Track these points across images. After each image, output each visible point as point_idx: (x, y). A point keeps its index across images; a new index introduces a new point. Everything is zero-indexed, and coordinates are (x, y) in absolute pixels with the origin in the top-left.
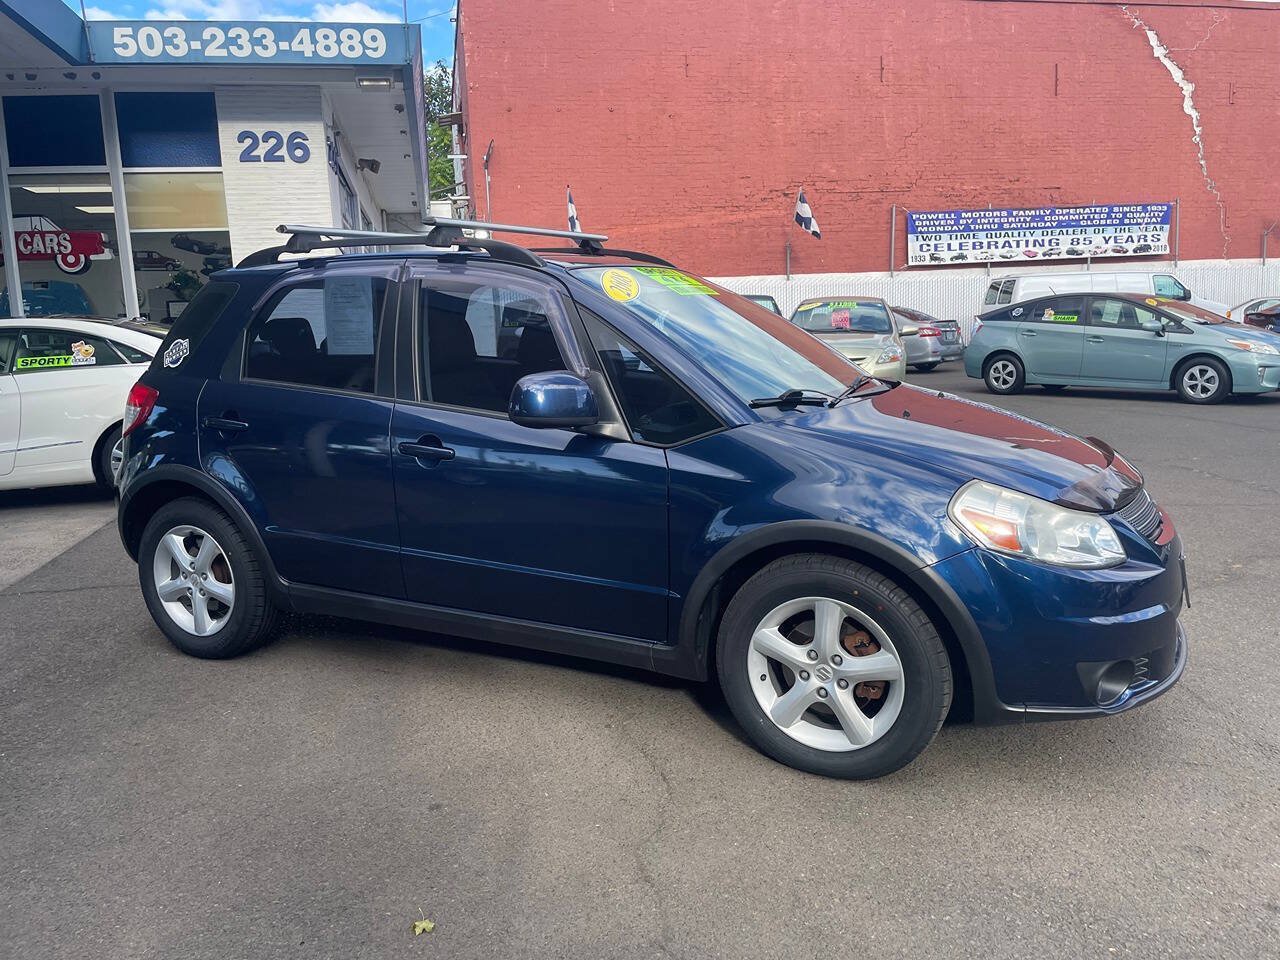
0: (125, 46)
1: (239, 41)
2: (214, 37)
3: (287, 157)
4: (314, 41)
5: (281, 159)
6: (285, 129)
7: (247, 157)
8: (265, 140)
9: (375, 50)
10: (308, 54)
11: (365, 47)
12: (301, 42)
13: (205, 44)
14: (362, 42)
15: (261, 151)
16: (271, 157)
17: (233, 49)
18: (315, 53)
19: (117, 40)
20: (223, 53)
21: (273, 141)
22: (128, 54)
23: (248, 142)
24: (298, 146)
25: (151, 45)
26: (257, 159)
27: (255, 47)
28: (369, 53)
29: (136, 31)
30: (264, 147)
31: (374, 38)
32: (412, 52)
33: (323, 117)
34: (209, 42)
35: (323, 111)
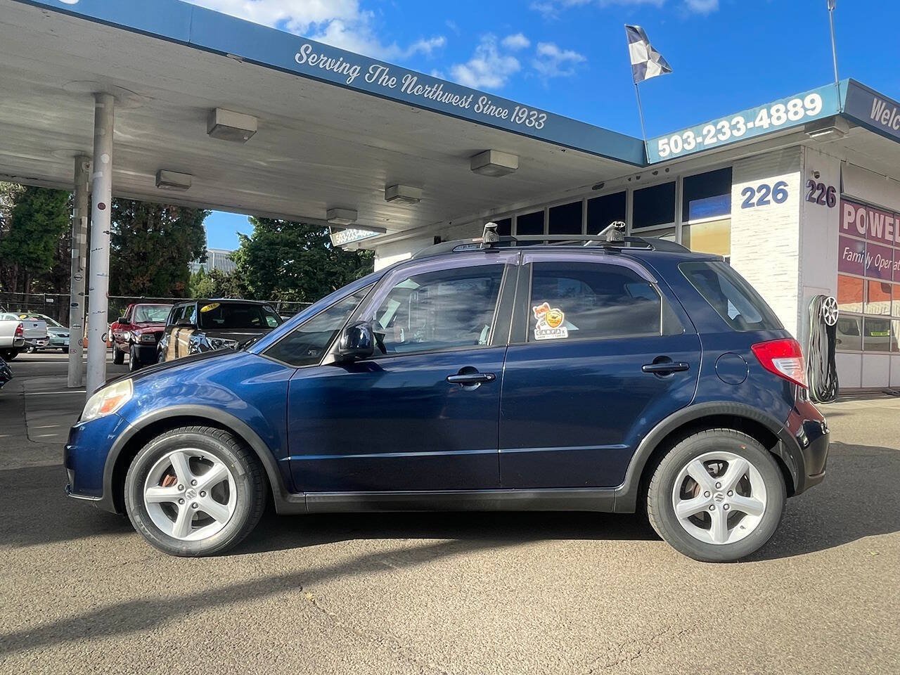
1: (723, 130)
2: (709, 131)
3: (772, 200)
4: (770, 116)
5: (768, 202)
6: (771, 181)
7: (746, 204)
8: (759, 191)
9: (813, 110)
10: (766, 126)
11: (806, 110)
12: (761, 119)
13: (704, 137)
14: (803, 107)
15: (755, 200)
16: (762, 202)
17: (720, 136)
18: (771, 124)
19: (661, 148)
20: (715, 140)
21: (764, 191)
22: (664, 155)
23: (749, 193)
24: (780, 193)
25: (676, 146)
26: (753, 205)
27: (733, 131)
28: (808, 113)
29: (669, 140)
30: (757, 196)
31: (812, 101)
32: (843, 103)
33: (802, 167)
34: (706, 135)
35: (802, 163)
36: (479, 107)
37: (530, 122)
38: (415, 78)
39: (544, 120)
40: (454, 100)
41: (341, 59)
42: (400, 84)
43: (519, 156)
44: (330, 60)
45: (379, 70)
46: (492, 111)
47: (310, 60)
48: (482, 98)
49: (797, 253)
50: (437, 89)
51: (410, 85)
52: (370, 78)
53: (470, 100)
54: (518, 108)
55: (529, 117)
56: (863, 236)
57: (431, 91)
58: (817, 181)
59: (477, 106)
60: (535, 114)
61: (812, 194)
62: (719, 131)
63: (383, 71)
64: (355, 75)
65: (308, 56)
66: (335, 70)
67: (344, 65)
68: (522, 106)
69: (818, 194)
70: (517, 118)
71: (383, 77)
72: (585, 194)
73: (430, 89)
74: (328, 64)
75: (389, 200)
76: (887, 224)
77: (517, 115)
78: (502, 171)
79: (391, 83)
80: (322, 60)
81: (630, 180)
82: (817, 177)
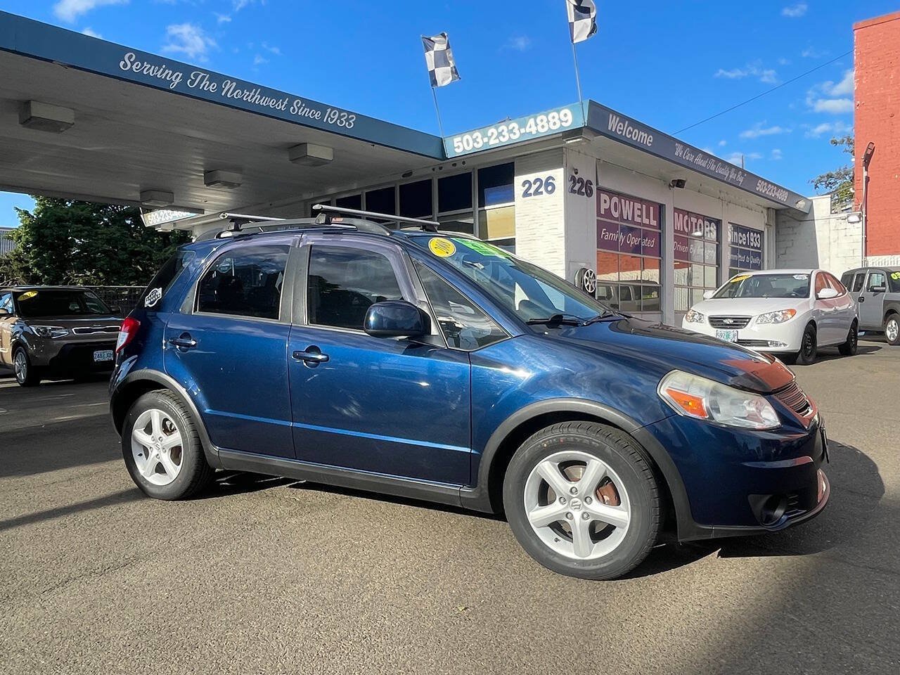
0: (458, 147)
1: (503, 133)
2: (492, 133)
3: (544, 192)
4: (536, 125)
5: (541, 193)
6: (543, 175)
7: (526, 194)
8: (535, 183)
9: (566, 122)
10: (534, 132)
11: (561, 121)
12: (530, 127)
13: (489, 138)
14: (559, 119)
15: (532, 191)
16: (537, 192)
17: (501, 138)
19: (456, 145)
20: (497, 141)
21: (538, 183)
22: (459, 151)
23: (527, 185)
24: (549, 185)
25: (468, 145)
26: (530, 195)
27: (511, 135)
28: (564, 124)
29: (462, 139)
30: (534, 187)
31: (565, 115)
32: (586, 119)
33: (564, 164)
34: (491, 137)
35: (564, 162)
36: (294, 108)
37: (341, 122)
38: (234, 84)
39: (353, 120)
40: (271, 103)
41: (164, 66)
42: (220, 89)
43: (333, 149)
44: (153, 67)
45: (200, 77)
46: (306, 112)
47: (134, 67)
48: (296, 101)
49: (563, 235)
50: (255, 93)
51: (229, 90)
52: (192, 83)
53: (285, 103)
54: (329, 110)
55: (340, 117)
56: (616, 219)
57: (249, 95)
58: (577, 177)
59: (292, 108)
60: (345, 116)
61: (573, 187)
62: (500, 134)
63: (204, 77)
64: (178, 80)
65: (132, 63)
66: (158, 76)
67: (167, 71)
68: (333, 108)
69: (578, 186)
70: (329, 118)
71: (204, 83)
72: (397, 181)
73: (248, 93)
74: (151, 71)
75: (208, 184)
76: (636, 209)
77: (329, 116)
78: (319, 162)
79: (212, 88)
80: (146, 67)
81: (434, 169)
82: (576, 173)
